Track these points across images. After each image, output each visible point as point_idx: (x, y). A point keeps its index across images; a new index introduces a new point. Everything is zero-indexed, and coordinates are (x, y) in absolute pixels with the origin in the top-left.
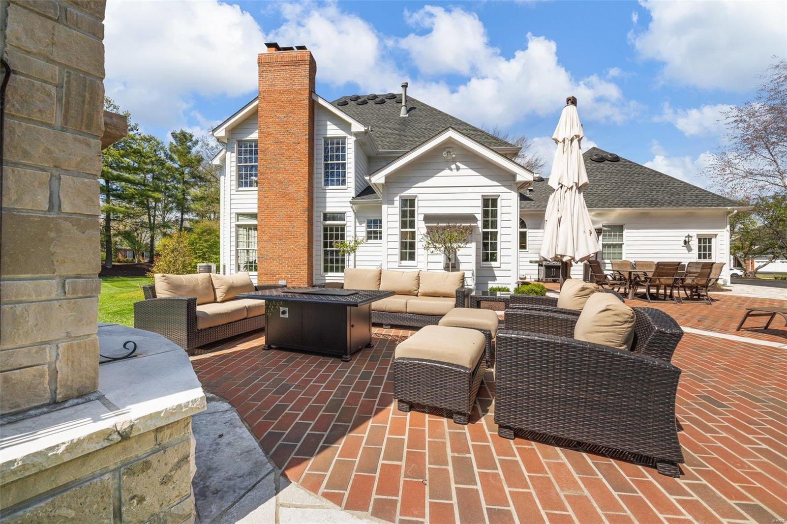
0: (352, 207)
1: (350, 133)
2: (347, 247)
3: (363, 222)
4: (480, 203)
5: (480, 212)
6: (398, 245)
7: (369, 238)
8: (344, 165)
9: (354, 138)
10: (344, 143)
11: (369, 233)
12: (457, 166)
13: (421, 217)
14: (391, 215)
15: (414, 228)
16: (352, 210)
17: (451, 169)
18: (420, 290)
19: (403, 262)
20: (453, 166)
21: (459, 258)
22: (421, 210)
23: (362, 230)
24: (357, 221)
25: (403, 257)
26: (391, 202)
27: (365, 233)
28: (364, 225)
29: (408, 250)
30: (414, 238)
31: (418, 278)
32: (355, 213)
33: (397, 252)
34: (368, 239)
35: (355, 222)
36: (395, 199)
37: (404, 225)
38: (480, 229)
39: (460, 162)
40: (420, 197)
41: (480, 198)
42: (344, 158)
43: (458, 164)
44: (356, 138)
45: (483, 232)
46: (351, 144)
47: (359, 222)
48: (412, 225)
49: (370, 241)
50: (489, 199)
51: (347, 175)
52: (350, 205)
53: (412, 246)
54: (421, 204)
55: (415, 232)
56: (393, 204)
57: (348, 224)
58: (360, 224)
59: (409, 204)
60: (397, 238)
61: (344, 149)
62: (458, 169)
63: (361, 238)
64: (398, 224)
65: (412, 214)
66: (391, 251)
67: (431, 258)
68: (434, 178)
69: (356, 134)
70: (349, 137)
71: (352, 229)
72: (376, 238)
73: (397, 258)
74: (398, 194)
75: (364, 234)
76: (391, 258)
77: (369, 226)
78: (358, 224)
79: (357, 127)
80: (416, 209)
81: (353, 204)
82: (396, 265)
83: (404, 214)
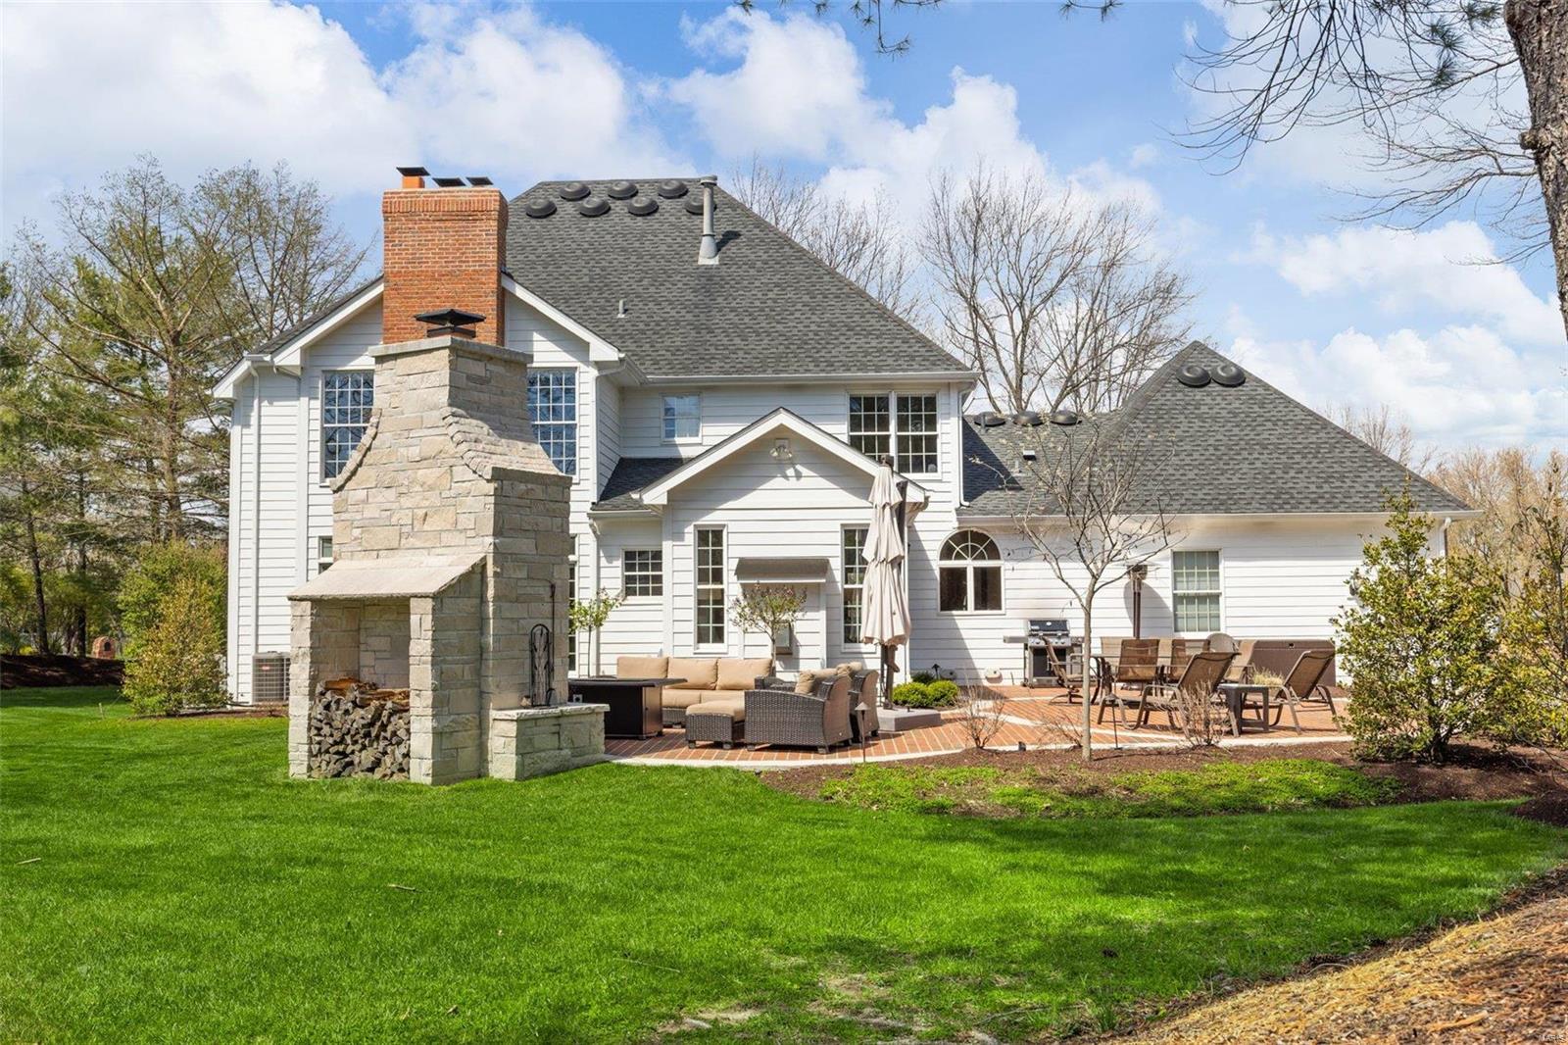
0: (591, 526)
1: (587, 362)
2: (586, 614)
3: (617, 558)
4: (838, 538)
5: (839, 554)
6: (692, 615)
7: (629, 592)
8: (572, 428)
9: (594, 373)
10: (571, 380)
11: (629, 580)
12: (796, 470)
13: (734, 564)
14: (679, 558)
15: (722, 583)
16: (590, 531)
17: (786, 477)
18: (718, 683)
19: (701, 645)
20: (790, 472)
21: (798, 637)
22: (734, 552)
23: (614, 574)
24: (602, 554)
25: (702, 637)
26: (678, 536)
27: (620, 581)
28: (619, 563)
29: (710, 623)
30: (720, 601)
31: (716, 668)
32: (597, 537)
33: (691, 627)
34: (627, 594)
35: (599, 558)
36: (686, 530)
37: (702, 576)
38: (839, 585)
39: (801, 464)
40: (732, 527)
41: (839, 528)
42: (571, 413)
43: (798, 467)
44: (599, 370)
45: (845, 590)
46: (586, 383)
47: (605, 557)
48: (718, 577)
49: (631, 599)
50: (855, 531)
51: (580, 453)
52: (587, 520)
53: (719, 616)
54: (733, 539)
55: (722, 590)
56: (683, 540)
57: (583, 561)
58: (610, 562)
59: (710, 540)
60: (691, 602)
61: (570, 392)
62: (799, 476)
63: (612, 594)
64: (691, 577)
65: (718, 557)
66: (679, 627)
67: (750, 639)
68: (755, 493)
69: (599, 365)
70: (582, 367)
71: (591, 572)
72: (644, 592)
73: (692, 638)
74: (692, 521)
75: (619, 584)
76: (680, 639)
77: (629, 567)
78: (604, 563)
79: (603, 351)
80: (725, 548)
81: (594, 519)
82: (689, 652)
83: (702, 557)
